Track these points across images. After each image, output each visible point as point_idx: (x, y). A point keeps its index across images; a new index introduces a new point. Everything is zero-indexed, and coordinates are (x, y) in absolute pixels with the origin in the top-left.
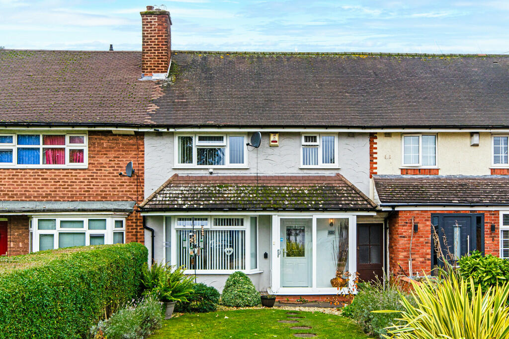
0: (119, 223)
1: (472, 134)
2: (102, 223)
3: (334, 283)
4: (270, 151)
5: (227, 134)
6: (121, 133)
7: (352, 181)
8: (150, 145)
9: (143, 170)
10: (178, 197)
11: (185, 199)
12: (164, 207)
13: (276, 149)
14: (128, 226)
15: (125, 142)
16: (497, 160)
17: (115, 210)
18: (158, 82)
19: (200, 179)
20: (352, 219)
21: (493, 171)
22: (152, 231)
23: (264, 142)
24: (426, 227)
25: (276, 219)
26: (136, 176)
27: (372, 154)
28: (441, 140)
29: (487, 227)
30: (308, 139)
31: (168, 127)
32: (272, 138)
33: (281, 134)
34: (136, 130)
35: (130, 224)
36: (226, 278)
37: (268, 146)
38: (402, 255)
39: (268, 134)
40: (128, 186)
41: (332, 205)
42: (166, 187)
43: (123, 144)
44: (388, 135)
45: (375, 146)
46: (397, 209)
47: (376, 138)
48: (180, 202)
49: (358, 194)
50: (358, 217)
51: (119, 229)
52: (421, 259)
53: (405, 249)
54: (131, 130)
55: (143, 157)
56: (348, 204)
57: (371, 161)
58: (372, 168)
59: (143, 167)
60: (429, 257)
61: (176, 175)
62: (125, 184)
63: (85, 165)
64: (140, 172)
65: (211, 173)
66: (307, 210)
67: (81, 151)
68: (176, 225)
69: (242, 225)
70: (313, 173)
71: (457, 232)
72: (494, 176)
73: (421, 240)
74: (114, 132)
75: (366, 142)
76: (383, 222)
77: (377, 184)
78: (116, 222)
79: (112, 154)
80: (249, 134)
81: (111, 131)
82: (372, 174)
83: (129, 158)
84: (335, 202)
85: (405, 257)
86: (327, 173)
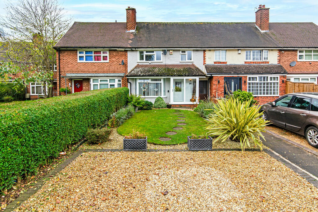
0: (119, 81)
1: (238, 50)
2: (114, 80)
3: (191, 100)
4: (170, 56)
5: (155, 50)
6: (120, 50)
7: (197, 66)
8: (129, 54)
9: (127, 63)
10: (139, 72)
11: (141, 72)
12: (134, 75)
13: (172, 55)
14: (122, 81)
16: (247, 59)
17: (118, 76)
18: (132, 33)
19: (146, 66)
20: (197, 79)
21: (245, 62)
22: (130, 83)
23: (168, 53)
24: (222, 81)
25: (172, 79)
26: (125, 64)
27: (204, 57)
28: (228, 52)
29: (243, 82)
30: (182, 52)
31: (135, 48)
32: (171, 52)
33: (174, 50)
34: (125, 49)
36: (155, 99)
38: (214, 91)
39: (169, 50)
40: (122, 68)
42: (135, 68)
43: (120, 54)
44: (210, 50)
45: (205, 54)
46: (212, 75)
47: (206, 51)
48: (140, 73)
49: (199, 70)
50: (199, 78)
51: (119, 83)
52: (221, 92)
53: (215, 89)
54: (123, 49)
55: (127, 58)
56: (196, 74)
57: (204, 59)
58: (204, 62)
60: (223, 91)
61: (138, 64)
63: (108, 61)
65: (150, 64)
66: (182, 76)
67: (106, 57)
68: (138, 81)
69: (160, 81)
70: (184, 64)
71: (233, 83)
72: (246, 64)
73: (221, 86)
75: (202, 53)
76: (208, 80)
77: (206, 67)
78: (119, 80)
79: (117, 58)
80: (163, 50)
81: (116, 50)
82: (204, 64)
83: (123, 59)
84: (191, 73)
85: (215, 92)
86: (189, 64)
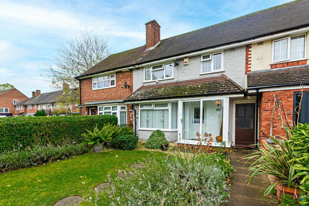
0: (123, 108)
2: (116, 108)
3: (217, 139)
4: (184, 68)
5: (164, 63)
6: (125, 71)
9: (132, 85)
10: (139, 95)
11: (142, 95)
13: (187, 67)
15: (127, 74)
19: (151, 86)
20: (226, 99)
23: (181, 63)
25: (181, 102)
27: (247, 59)
30: (204, 57)
31: (138, 64)
32: (185, 61)
33: (190, 58)
34: (128, 68)
35: (129, 108)
37: (183, 65)
38: (264, 123)
39: (182, 59)
41: (213, 92)
42: (137, 91)
43: (126, 76)
44: (261, 43)
45: (249, 53)
46: (261, 91)
47: (251, 47)
48: (139, 97)
49: (232, 84)
50: (230, 98)
51: (123, 110)
53: (268, 119)
55: (132, 80)
56: (224, 90)
57: (246, 63)
58: (247, 68)
59: (133, 84)
61: (143, 86)
62: (127, 92)
64: (132, 86)
65: (157, 83)
67: (114, 81)
69: (167, 106)
74: (123, 71)
75: (243, 51)
76: (256, 102)
77: (248, 77)
78: (121, 107)
80: (174, 60)
81: (121, 71)
82: (247, 71)
84: (215, 90)
85: (267, 124)
86: (216, 75)
